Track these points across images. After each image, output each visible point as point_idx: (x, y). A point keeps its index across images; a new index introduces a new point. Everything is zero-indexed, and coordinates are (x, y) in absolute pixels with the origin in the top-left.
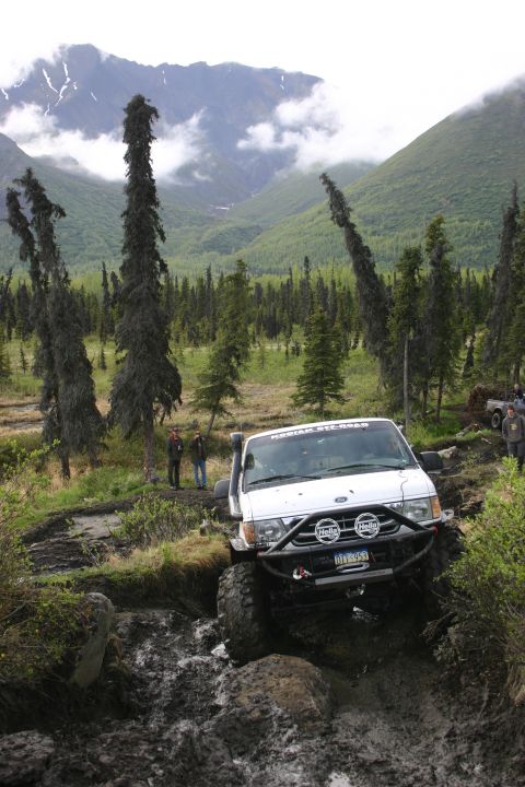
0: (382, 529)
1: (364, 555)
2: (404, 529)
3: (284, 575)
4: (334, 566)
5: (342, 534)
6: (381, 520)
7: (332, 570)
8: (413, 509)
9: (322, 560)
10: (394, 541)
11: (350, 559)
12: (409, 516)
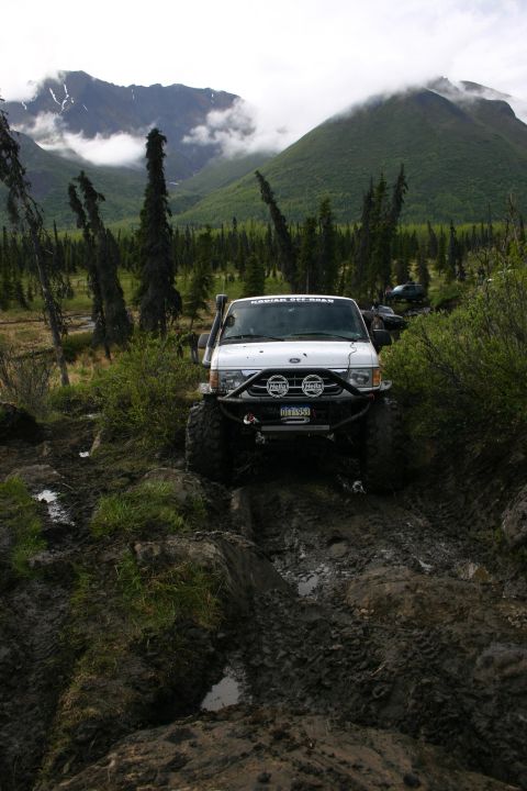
0: (326, 390)
1: (306, 411)
2: (345, 393)
3: (236, 419)
4: (279, 417)
5: (290, 391)
6: (326, 382)
7: (277, 420)
8: (355, 377)
9: (268, 410)
10: (333, 402)
11: (294, 412)
12: (352, 382)
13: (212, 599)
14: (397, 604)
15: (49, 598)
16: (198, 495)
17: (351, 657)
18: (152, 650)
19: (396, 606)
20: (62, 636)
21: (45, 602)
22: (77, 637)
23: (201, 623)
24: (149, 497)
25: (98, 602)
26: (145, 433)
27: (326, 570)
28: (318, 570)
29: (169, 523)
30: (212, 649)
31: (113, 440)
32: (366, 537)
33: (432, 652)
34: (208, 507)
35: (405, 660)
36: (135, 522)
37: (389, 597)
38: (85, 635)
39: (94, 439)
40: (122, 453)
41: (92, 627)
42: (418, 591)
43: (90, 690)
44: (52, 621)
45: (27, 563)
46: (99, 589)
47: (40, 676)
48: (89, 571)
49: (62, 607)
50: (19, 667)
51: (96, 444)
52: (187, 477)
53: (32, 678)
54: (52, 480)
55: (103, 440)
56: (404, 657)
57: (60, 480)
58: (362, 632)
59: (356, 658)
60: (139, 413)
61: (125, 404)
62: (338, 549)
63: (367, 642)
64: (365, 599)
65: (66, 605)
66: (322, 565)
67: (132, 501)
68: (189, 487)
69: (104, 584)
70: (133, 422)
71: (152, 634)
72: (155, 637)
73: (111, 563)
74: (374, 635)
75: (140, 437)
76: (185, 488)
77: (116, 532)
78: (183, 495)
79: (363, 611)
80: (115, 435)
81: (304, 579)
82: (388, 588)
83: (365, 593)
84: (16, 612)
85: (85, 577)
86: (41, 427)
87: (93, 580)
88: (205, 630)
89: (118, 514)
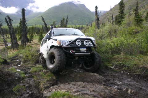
15: (30, 79)
20: (35, 82)
24: (39, 67)
31: (25, 62)
36: (38, 70)
39: (21, 63)
40: (27, 64)
41: (39, 81)
45: (25, 76)
48: (35, 75)
49: (33, 80)
50: (30, 86)
53: (33, 87)
54: (18, 68)
60: (30, 57)
61: (27, 56)
69: (38, 76)
71: (48, 80)
75: (30, 61)
86: (8, 62)
88: (55, 79)
89: (35, 69)
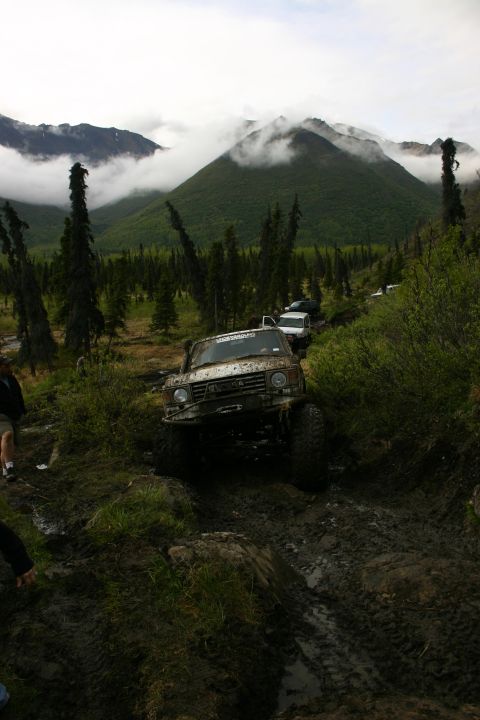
13: (251, 596)
14: (417, 586)
15: (79, 609)
16: (185, 499)
17: (392, 641)
18: (213, 651)
19: (416, 588)
20: (112, 647)
21: (75, 613)
22: (130, 645)
23: (247, 620)
24: (145, 504)
25: (135, 609)
26: (105, 443)
27: (325, 561)
28: (318, 562)
29: (172, 527)
30: (266, 645)
31: (72, 451)
32: (346, 528)
33: (467, 628)
34: (196, 510)
35: (446, 638)
36: (140, 528)
37: (407, 581)
38: (138, 642)
39: (51, 452)
40: (84, 463)
41: (141, 635)
42: (433, 573)
43: (172, 698)
44: (91, 632)
45: (46, 577)
46: (131, 596)
47: (98, 689)
48: (115, 579)
49: (96, 617)
50: (72, 683)
51: (55, 456)
52: (171, 483)
53: (89, 692)
54: (27, 492)
55: (61, 452)
56: (445, 634)
57: (36, 492)
58: (392, 615)
59: (397, 641)
60: (100, 425)
61: (82, 417)
62: (328, 541)
63: (404, 624)
64: (383, 584)
65: (100, 614)
66: (320, 558)
67: (130, 508)
68: (175, 492)
69: (136, 591)
70: (93, 434)
71: (206, 636)
72: (210, 638)
73: (135, 569)
74: (405, 617)
75: (98, 447)
76: (172, 493)
77: (121, 538)
78: (171, 499)
79: (385, 595)
80: (73, 447)
81: (308, 571)
82: (403, 573)
83: (381, 579)
84: (51, 627)
85: (113, 586)
87: (122, 589)
88: (253, 627)
89: (120, 522)
